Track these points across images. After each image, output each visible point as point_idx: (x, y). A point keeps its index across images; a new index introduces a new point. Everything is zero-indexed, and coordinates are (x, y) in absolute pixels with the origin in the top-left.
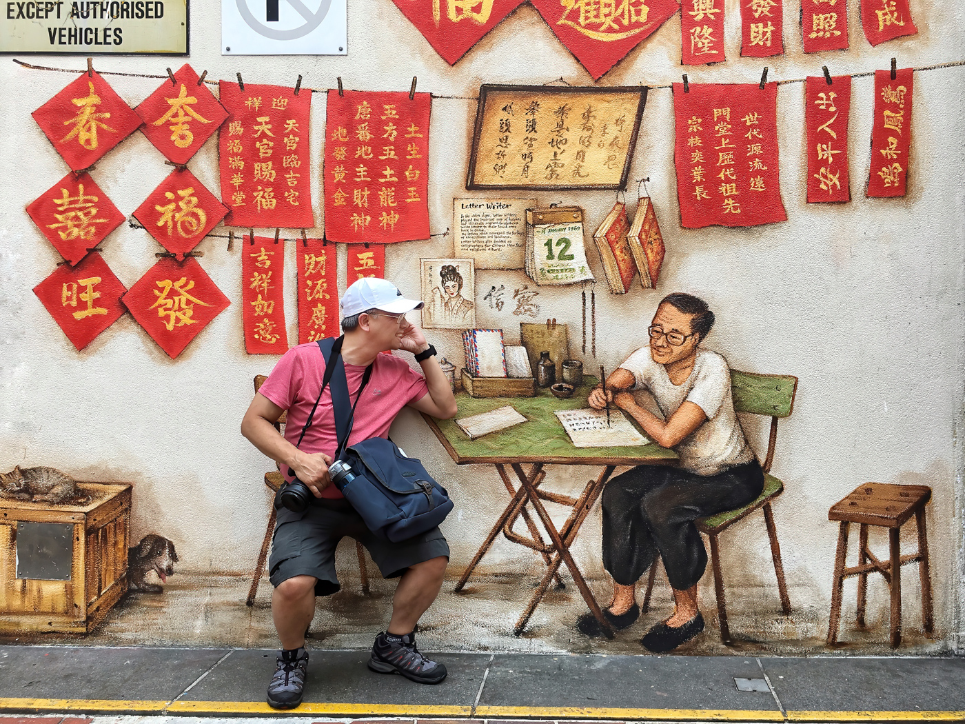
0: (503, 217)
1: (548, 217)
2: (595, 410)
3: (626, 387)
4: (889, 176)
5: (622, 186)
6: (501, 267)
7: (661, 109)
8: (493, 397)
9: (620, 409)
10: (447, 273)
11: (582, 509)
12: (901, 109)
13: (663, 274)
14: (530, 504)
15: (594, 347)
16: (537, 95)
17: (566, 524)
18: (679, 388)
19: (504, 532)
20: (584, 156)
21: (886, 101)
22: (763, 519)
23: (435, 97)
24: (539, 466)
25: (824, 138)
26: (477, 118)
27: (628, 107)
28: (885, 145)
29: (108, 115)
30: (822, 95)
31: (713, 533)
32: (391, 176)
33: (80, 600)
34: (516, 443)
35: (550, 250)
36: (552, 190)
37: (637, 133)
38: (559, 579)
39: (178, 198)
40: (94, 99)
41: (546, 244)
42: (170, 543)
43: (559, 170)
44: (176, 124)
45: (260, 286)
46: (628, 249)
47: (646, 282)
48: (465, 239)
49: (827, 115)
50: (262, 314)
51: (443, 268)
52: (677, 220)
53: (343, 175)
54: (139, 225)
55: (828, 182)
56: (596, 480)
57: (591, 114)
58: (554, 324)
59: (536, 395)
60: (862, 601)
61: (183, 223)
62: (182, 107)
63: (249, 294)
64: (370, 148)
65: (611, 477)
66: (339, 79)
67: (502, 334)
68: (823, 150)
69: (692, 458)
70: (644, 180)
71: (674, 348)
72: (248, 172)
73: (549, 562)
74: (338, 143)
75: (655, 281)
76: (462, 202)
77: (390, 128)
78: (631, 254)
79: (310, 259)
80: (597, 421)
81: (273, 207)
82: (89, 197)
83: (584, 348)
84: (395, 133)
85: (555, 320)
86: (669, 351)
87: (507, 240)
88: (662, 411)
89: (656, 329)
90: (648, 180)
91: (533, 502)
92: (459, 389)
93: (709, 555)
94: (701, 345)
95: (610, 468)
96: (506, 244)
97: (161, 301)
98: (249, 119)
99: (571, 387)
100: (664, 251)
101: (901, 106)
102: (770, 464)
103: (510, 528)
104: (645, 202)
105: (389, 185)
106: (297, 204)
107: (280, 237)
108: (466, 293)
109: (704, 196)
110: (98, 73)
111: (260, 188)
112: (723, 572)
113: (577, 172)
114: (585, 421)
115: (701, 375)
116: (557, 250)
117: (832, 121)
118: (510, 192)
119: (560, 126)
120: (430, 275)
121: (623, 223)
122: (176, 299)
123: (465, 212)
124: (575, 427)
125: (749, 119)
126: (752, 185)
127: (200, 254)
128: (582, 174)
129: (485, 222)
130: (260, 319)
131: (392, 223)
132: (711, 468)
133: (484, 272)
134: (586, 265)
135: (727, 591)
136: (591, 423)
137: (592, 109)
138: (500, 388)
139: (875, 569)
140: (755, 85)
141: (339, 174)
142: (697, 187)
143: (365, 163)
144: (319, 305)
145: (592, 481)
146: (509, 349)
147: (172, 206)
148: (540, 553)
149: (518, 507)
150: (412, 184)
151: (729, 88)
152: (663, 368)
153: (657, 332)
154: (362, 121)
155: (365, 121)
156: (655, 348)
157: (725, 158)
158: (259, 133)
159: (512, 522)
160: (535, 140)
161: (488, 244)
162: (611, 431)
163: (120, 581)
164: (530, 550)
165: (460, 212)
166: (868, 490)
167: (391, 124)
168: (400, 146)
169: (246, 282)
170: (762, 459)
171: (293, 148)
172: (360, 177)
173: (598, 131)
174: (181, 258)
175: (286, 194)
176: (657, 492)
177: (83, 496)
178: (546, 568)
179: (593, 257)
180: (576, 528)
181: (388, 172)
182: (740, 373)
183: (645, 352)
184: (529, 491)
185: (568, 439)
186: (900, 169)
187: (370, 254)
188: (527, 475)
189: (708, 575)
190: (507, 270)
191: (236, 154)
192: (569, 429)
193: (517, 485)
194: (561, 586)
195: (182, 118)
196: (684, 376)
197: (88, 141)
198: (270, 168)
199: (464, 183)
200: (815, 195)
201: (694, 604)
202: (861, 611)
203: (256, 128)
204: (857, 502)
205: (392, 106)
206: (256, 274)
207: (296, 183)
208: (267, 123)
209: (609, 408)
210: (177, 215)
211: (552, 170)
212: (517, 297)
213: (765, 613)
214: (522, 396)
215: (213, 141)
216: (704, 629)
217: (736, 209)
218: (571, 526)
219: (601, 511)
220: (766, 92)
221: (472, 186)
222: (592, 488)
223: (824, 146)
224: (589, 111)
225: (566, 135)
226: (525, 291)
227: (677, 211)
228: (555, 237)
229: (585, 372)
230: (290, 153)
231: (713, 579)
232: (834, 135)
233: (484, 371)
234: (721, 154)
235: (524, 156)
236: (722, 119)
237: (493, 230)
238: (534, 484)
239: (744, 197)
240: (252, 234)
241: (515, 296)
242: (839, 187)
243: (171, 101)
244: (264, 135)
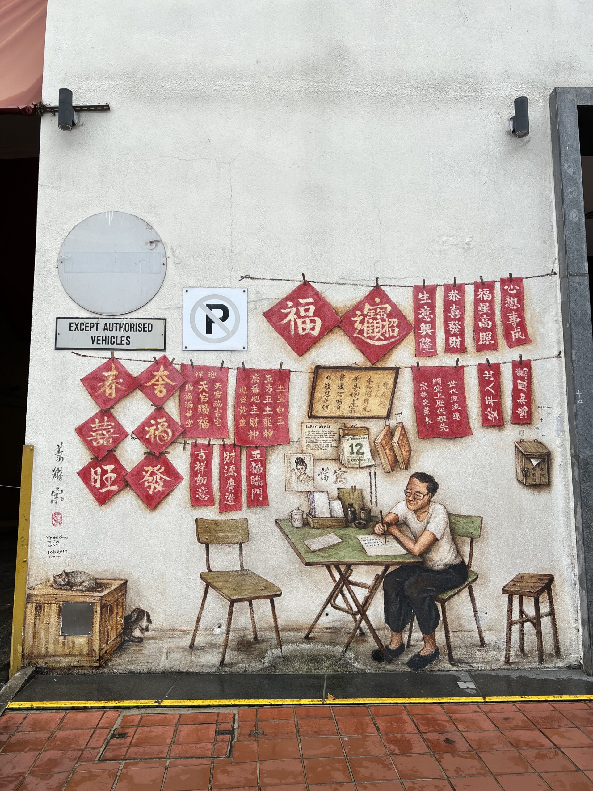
0: (327, 432)
1: (350, 432)
2: (378, 535)
3: (394, 522)
4: (522, 413)
5: (388, 417)
6: (327, 458)
7: (406, 379)
8: (324, 528)
9: (391, 534)
10: (298, 462)
11: (373, 590)
12: (526, 379)
13: (411, 462)
14: (344, 588)
15: (376, 501)
16: (343, 371)
17: (364, 599)
18: (422, 523)
19: (331, 604)
20: (368, 401)
21: (518, 375)
22: (468, 594)
23: (292, 372)
24: (349, 566)
25: (489, 393)
26: (313, 382)
27: (389, 377)
28: (519, 397)
29: (121, 381)
30: (486, 372)
31: (443, 602)
32: (269, 411)
33: (96, 647)
34: (337, 554)
35: (352, 449)
36: (352, 418)
37: (395, 390)
38: (361, 629)
39: (157, 423)
40: (114, 372)
41: (350, 446)
42: (147, 613)
43: (356, 409)
44: (158, 385)
45: (200, 469)
46: (392, 449)
47: (402, 466)
48: (308, 444)
49: (489, 382)
50: (200, 484)
51: (297, 459)
52: (417, 434)
53: (245, 411)
54: (136, 437)
55: (492, 416)
56: (380, 574)
57: (371, 381)
58: (355, 489)
59: (347, 527)
60: (522, 639)
61: (159, 436)
62: (161, 377)
63: (194, 473)
64: (258, 397)
65: (387, 572)
66: (243, 363)
67: (328, 494)
68: (488, 399)
69: (430, 561)
70: (399, 414)
71: (418, 501)
72: (195, 409)
73: (356, 620)
74: (242, 395)
75: (407, 466)
76: (306, 424)
77: (269, 387)
78: (394, 452)
79: (227, 454)
80: (379, 541)
81: (207, 428)
82: (110, 423)
83: (371, 501)
84: (271, 389)
85: (355, 486)
86: (416, 503)
87: (330, 444)
88: (414, 536)
89: (408, 491)
90: (401, 414)
91: (346, 586)
92: (306, 524)
93: (441, 614)
94: (432, 500)
95: (387, 567)
96: (329, 446)
97: (146, 478)
98: (196, 382)
99: (365, 522)
100: (411, 450)
101: (526, 378)
102: (471, 564)
103: (334, 601)
104: (400, 425)
105: (268, 416)
106: (220, 425)
107: (211, 443)
108: (309, 472)
109: (430, 422)
110: (117, 359)
111: (201, 418)
112: (449, 623)
113: (365, 410)
114: (373, 541)
115: (433, 516)
116: (355, 450)
117: (492, 385)
118: (331, 419)
119: (356, 387)
120: (290, 463)
121: (389, 436)
122: (155, 477)
123: (308, 429)
124: (368, 544)
125: (451, 384)
126: (454, 416)
127: (168, 453)
128: (367, 410)
129: (318, 435)
130: (199, 487)
131: (270, 435)
132: (440, 566)
133: (318, 461)
134: (371, 457)
135: (451, 634)
136: (376, 542)
137: (371, 378)
138: (327, 523)
139: (528, 620)
140: (453, 367)
141: (242, 410)
142: (426, 418)
143: (256, 404)
144: (231, 479)
145: (377, 575)
146: (332, 502)
147: (154, 427)
148: (350, 615)
149: (338, 590)
150: (280, 415)
151: (440, 368)
152: (413, 512)
153: (409, 493)
154: (255, 384)
155: (256, 383)
156: (408, 501)
157: (440, 403)
158: (201, 390)
159: (336, 598)
160: (343, 393)
161: (320, 446)
162: (386, 546)
163: (119, 635)
164: (345, 614)
165: (305, 429)
166: (522, 577)
167: (269, 385)
168: (274, 396)
169: (192, 467)
170: (467, 561)
171: (219, 397)
172: (253, 412)
173: (375, 389)
174: (158, 455)
175: (215, 421)
176: (412, 580)
177: (100, 587)
178: (354, 624)
179: (374, 453)
180: (370, 601)
181: (268, 409)
182: (453, 514)
183: (404, 503)
184: (344, 581)
185: (364, 551)
186: (527, 410)
187: (258, 452)
188: (343, 571)
189: (440, 627)
190: (330, 460)
191: (189, 401)
192: (364, 546)
193: (337, 577)
194: (362, 634)
195: (161, 382)
196: (424, 516)
197: (110, 394)
198: (206, 407)
199: (307, 414)
200: (486, 423)
201: (434, 642)
202: (522, 644)
203: (200, 387)
204: (516, 583)
205: (270, 376)
206: (198, 463)
207: (220, 415)
208: (205, 385)
209: (385, 534)
210: (157, 432)
211: (352, 407)
212: (336, 474)
213: (472, 646)
214: (339, 527)
215: (177, 394)
216: (440, 656)
217: (446, 428)
218: (367, 600)
219: (383, 592)
220: (458, 370)
221: (311, 416)
222: (378, 579)
223: (489, 398)
224: (370, 379)
225: (358, 391)
226: (340, 471)
227: (416, 430)
228: (354, 443)
229: (372, 514)
230: (217, 399)
231: (443, 628)
232: (493, 392)
233: (318, 514)
234: (437, 401)
235: (338, 401)
236: (437, 383)
237: (322, 439)
238: (346, 576)
239: (451, 422)
240: (196, 442)
241: (335, 473)
242: (497, 418)
243: (155, 374)
244: (204, 391)
